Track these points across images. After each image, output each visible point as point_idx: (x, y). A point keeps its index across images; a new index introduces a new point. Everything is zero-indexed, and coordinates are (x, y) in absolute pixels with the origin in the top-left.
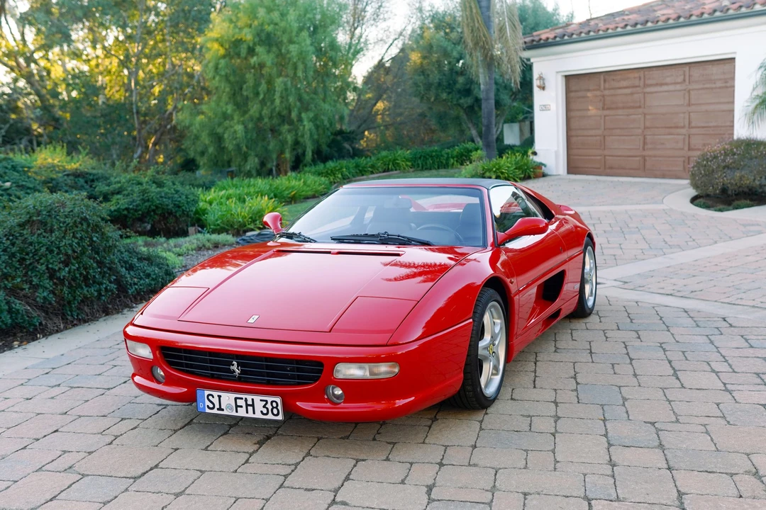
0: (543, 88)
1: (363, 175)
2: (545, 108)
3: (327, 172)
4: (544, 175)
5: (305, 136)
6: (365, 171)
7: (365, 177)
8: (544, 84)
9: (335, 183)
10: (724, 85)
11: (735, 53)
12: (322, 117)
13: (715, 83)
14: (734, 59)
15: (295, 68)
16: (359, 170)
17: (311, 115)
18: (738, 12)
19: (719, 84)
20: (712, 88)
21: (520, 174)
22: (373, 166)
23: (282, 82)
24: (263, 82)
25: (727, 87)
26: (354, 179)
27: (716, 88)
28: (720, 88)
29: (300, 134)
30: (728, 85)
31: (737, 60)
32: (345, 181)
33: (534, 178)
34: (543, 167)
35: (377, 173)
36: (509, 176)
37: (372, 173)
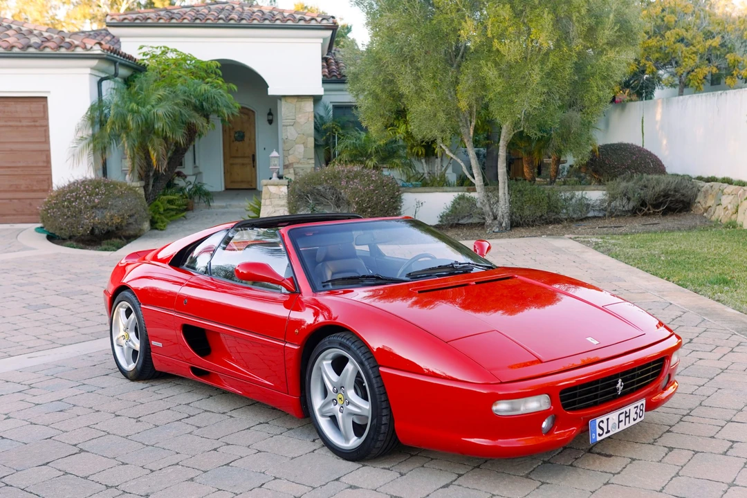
10: (33, 124)
11: (49, 92)
13: (20, 121)
14: (46, 98)
18: (58, 52)
19: (25, 123)
20: (18, 127)
25: (35, 126)
27: (22, 126)
28: (28, 126)
30: (37, 124)
31: (49, 99)
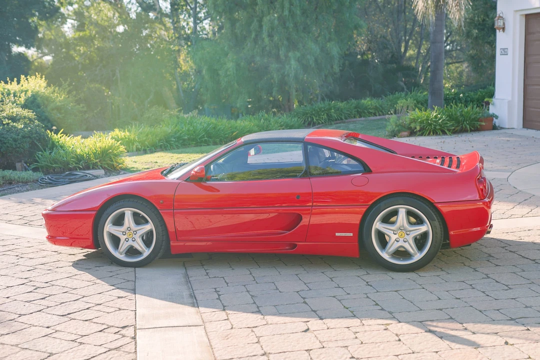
0: (504, 29)
1: (360, 117)
2: (505, 52)
3: (312, 112)
4: (495, 128)
5: (291, 75)
6: (364, 113)
7: (363, 119)
8: (504, 24)
9: (319, 123)
12: (309, 57)
15: (283, 7)
16: (358, 111)
17: (298, 54)
21: (452, 125)
22: (376, 108)
23: (270, 21)
24: (255, 20)
26: (346, 121)
29: (286, 73)
32: (333, 123)
33: (471, 131)
34: (494, 118)
35: (380, 115)
36: (435, 128)
37: (375, 115)
